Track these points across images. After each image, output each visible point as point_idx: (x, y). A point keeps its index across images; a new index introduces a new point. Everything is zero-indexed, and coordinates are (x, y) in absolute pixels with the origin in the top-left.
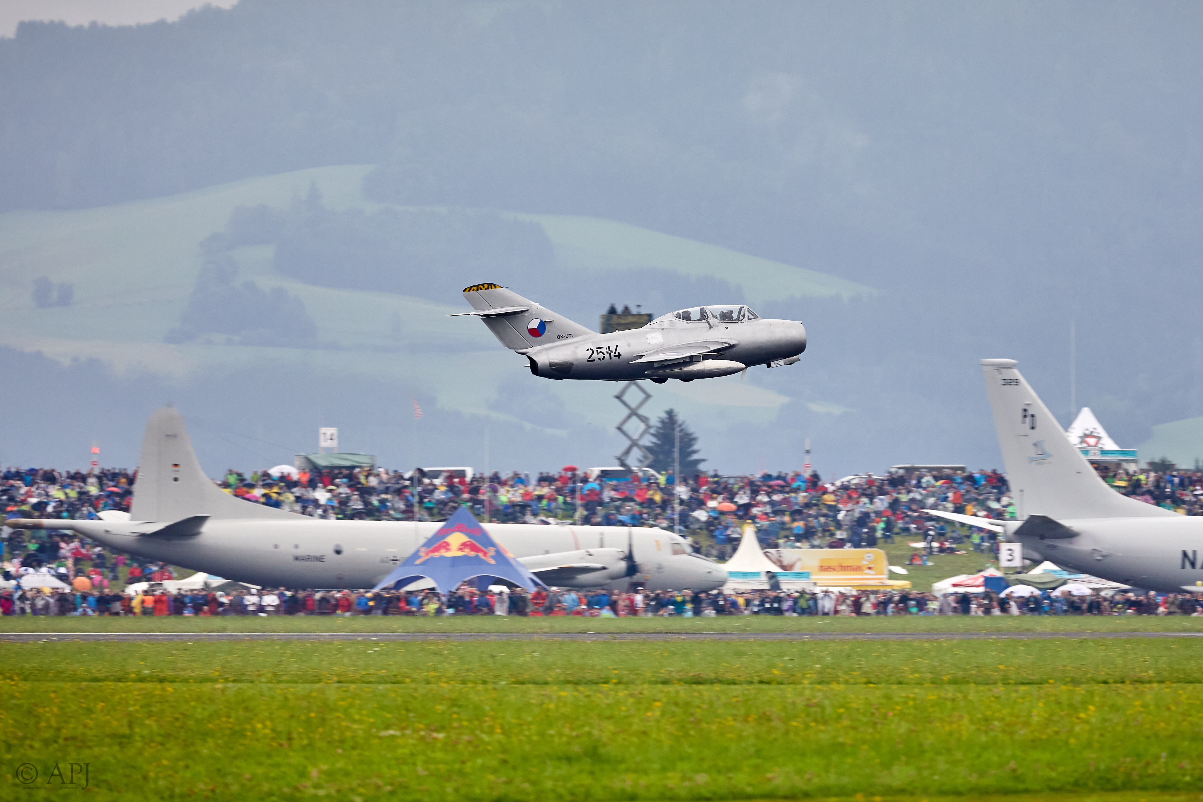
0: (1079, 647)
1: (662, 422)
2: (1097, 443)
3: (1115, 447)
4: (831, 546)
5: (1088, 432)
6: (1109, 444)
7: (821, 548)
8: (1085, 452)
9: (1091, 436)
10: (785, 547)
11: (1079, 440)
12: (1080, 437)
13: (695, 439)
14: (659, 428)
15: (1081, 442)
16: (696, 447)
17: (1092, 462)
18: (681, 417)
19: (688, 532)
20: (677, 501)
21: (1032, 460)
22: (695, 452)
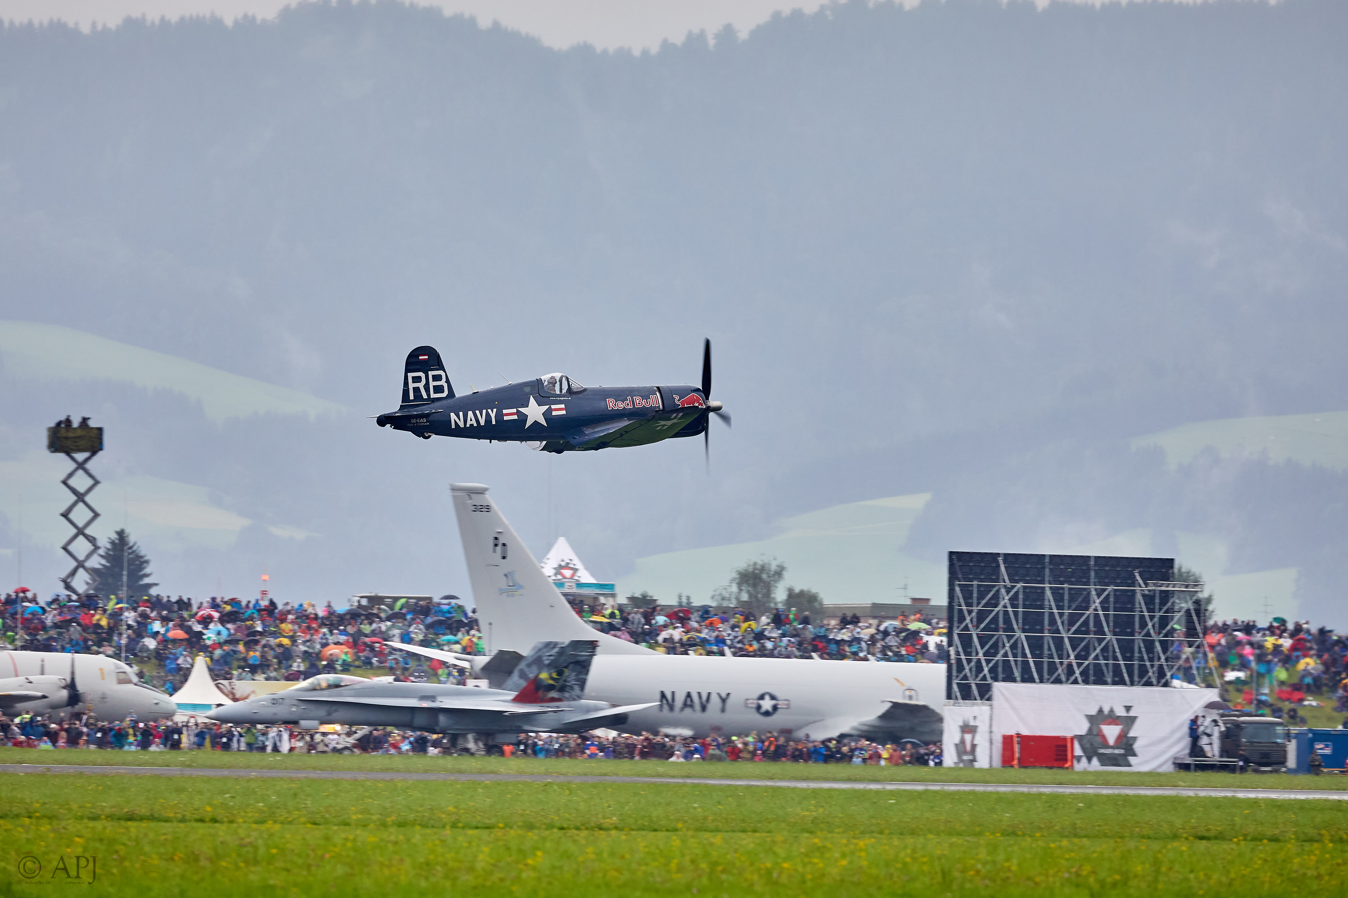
0: (543, 790)
1: (113, 543)
2: (573, 575)
3: (592, 580)
4: (288, 679)
5: (563, 564)
6: (585, 577)
7: (278, 680)
8: (560, 584)
9: (567, 567)
10: (240, 679)
11: (553, 572)
12: (555, 568)
13: (147, 562)
14: (109, 549)
15: (556, 574)
16: (147, 571)
17: (565, 595)
18: (132, 539)
19: (136, 660)
20: (125, 627)
21: (502, 592)
22: (147, 575)
